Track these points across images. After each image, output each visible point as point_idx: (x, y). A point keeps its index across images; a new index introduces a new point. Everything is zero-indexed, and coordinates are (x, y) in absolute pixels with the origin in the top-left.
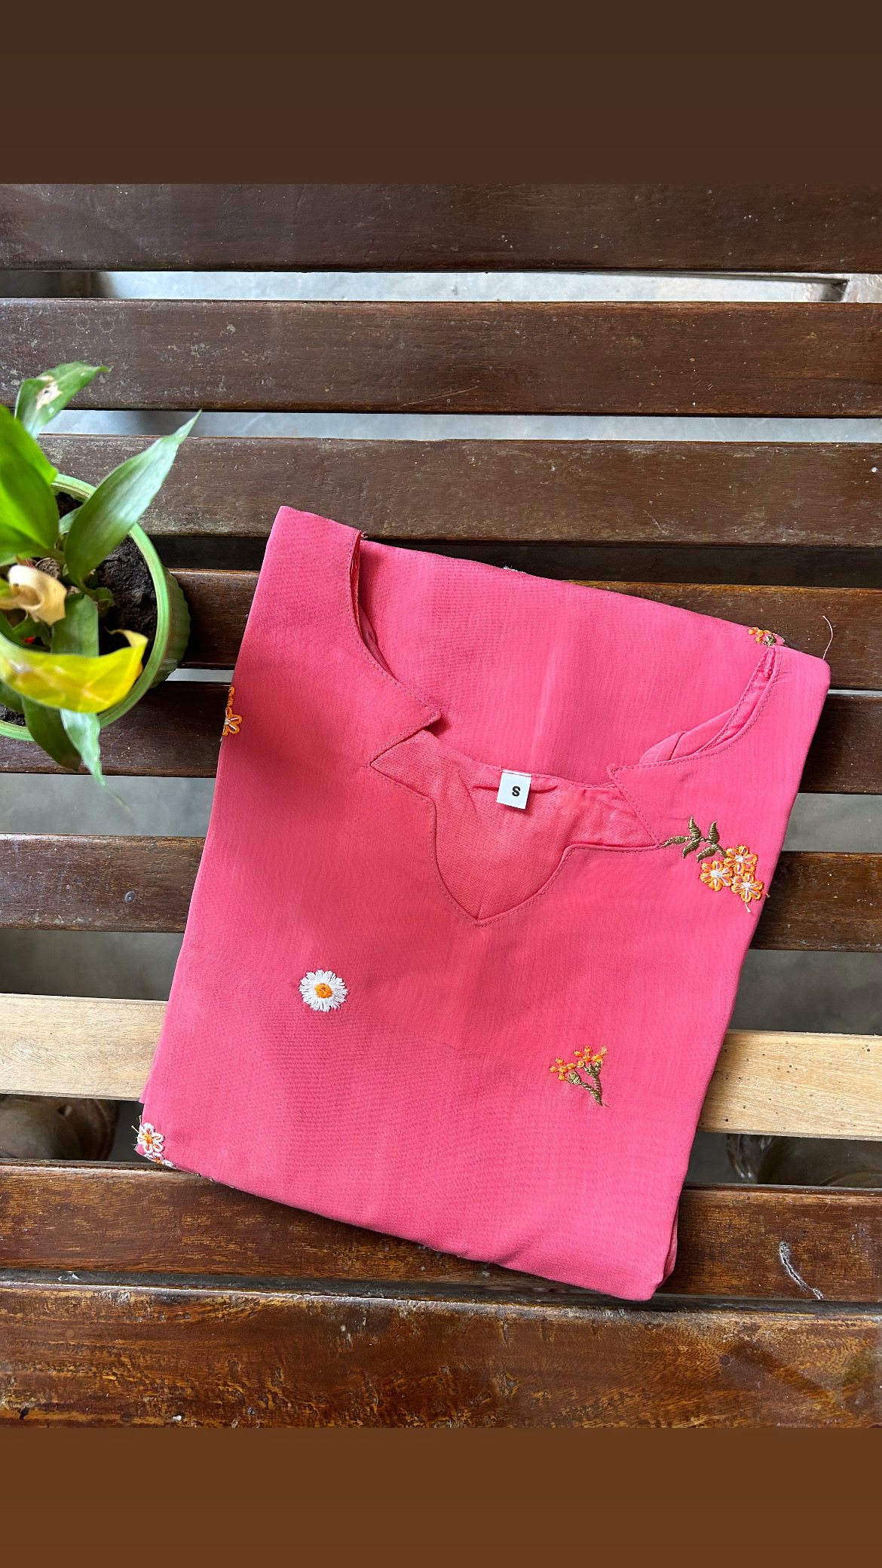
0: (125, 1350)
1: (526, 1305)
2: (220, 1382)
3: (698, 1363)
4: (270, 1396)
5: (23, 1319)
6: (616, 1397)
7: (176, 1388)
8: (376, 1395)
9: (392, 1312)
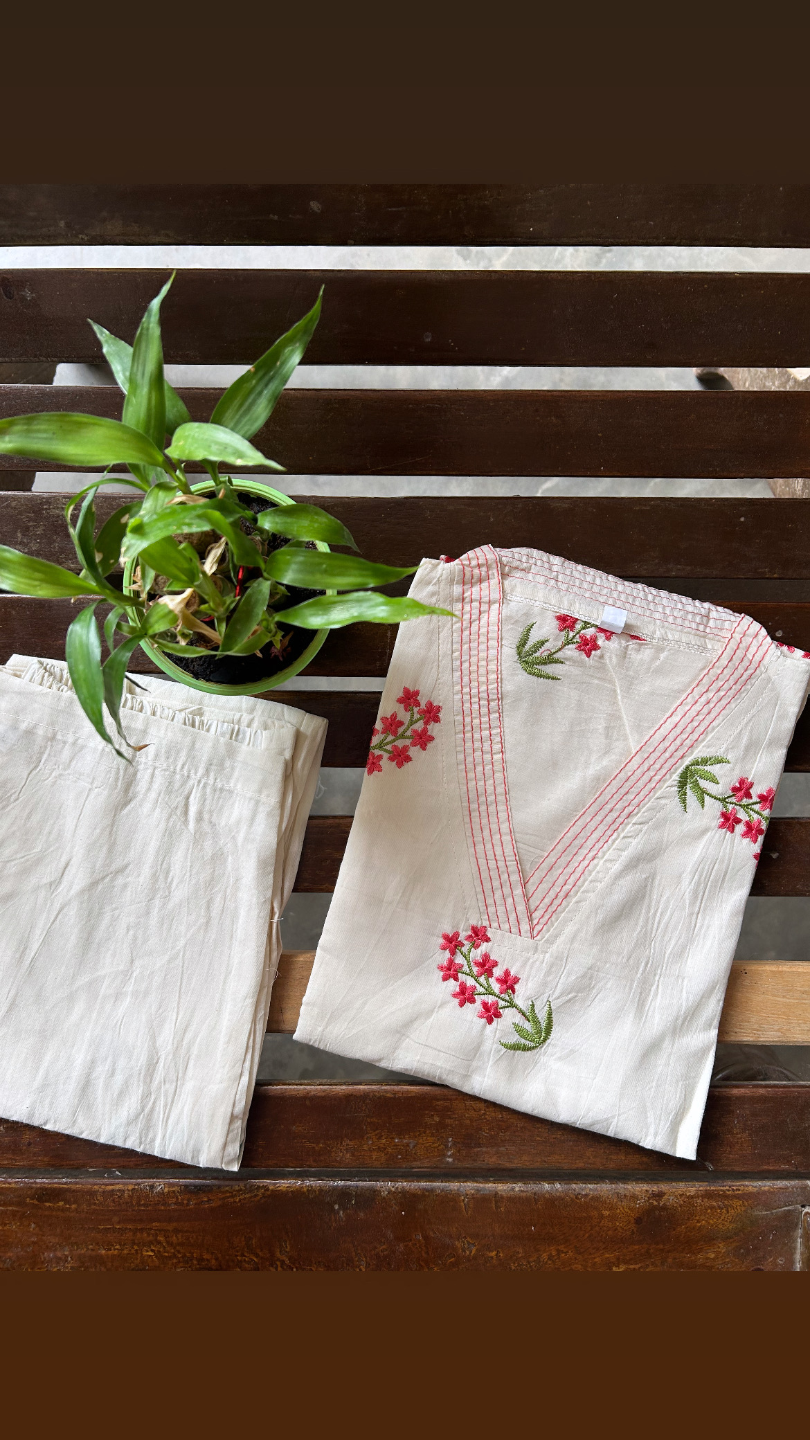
0: (160, 1231)
1: (480, 1182)
2: (239, 1254)
3: (618, 1224)
4: (278, 1263)
5: (76, 1209)
6: (554, 1254)
7: (203, 1260)
8: (364, 1259)
9: (374, 1192)
